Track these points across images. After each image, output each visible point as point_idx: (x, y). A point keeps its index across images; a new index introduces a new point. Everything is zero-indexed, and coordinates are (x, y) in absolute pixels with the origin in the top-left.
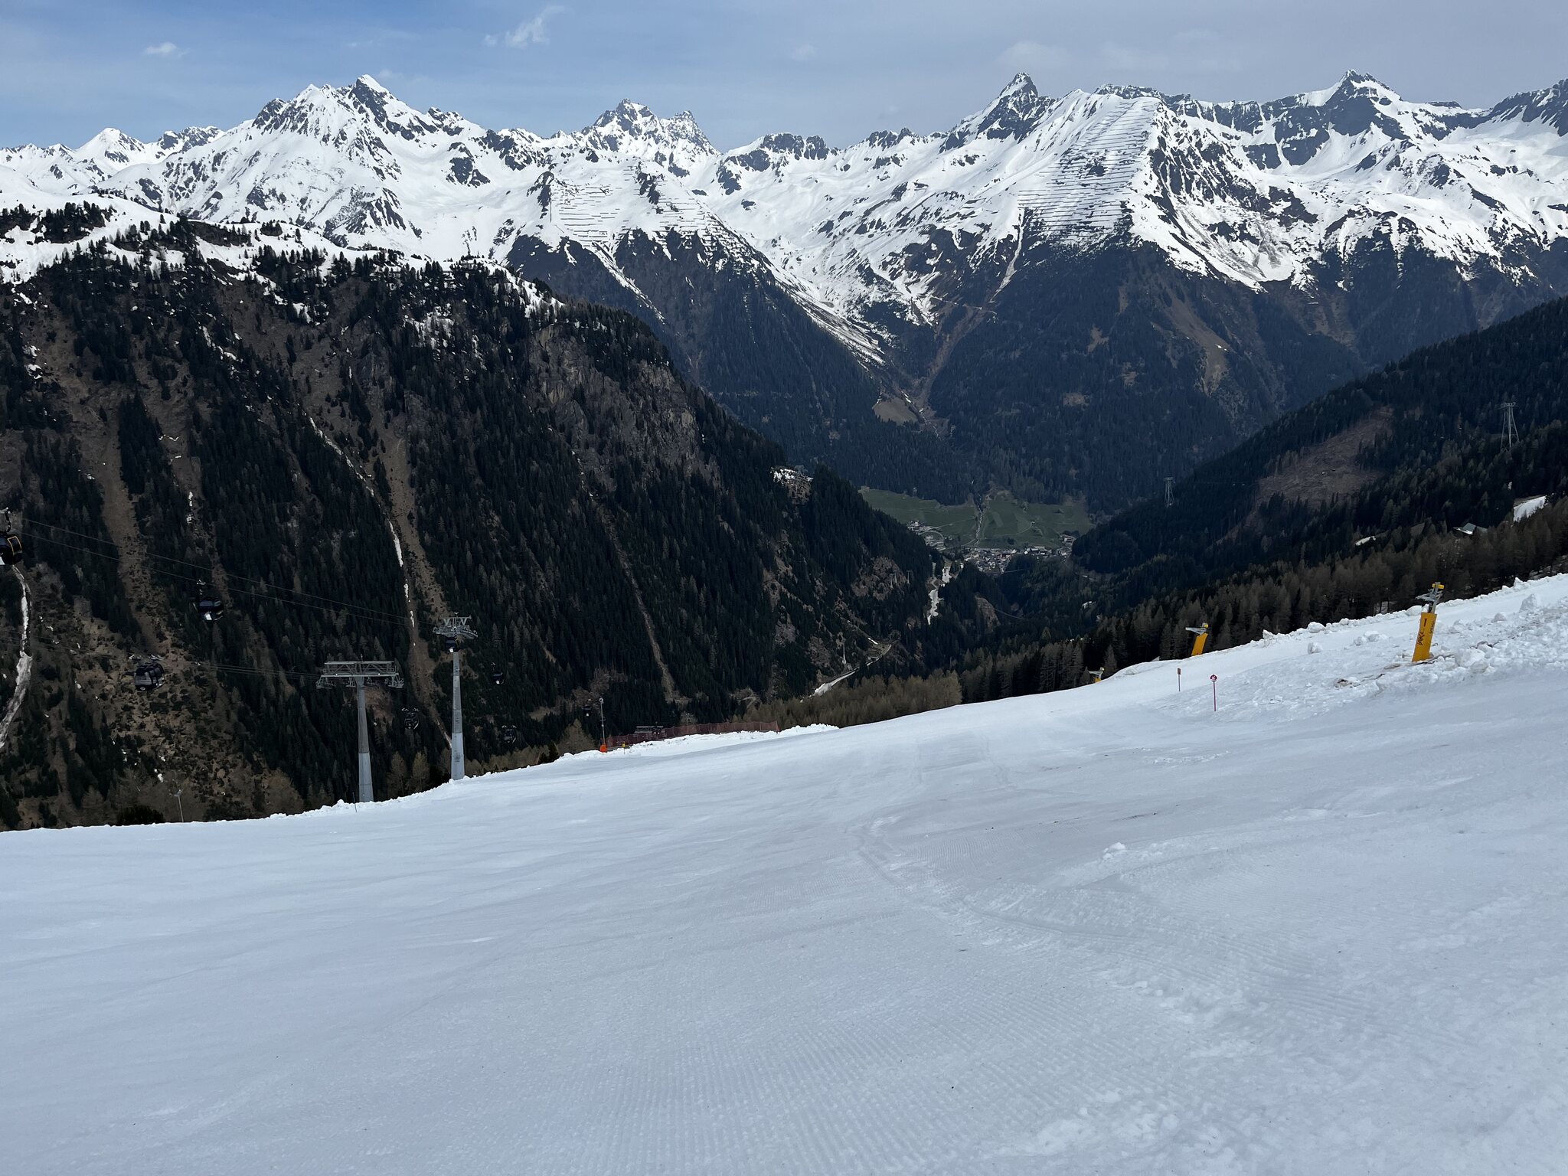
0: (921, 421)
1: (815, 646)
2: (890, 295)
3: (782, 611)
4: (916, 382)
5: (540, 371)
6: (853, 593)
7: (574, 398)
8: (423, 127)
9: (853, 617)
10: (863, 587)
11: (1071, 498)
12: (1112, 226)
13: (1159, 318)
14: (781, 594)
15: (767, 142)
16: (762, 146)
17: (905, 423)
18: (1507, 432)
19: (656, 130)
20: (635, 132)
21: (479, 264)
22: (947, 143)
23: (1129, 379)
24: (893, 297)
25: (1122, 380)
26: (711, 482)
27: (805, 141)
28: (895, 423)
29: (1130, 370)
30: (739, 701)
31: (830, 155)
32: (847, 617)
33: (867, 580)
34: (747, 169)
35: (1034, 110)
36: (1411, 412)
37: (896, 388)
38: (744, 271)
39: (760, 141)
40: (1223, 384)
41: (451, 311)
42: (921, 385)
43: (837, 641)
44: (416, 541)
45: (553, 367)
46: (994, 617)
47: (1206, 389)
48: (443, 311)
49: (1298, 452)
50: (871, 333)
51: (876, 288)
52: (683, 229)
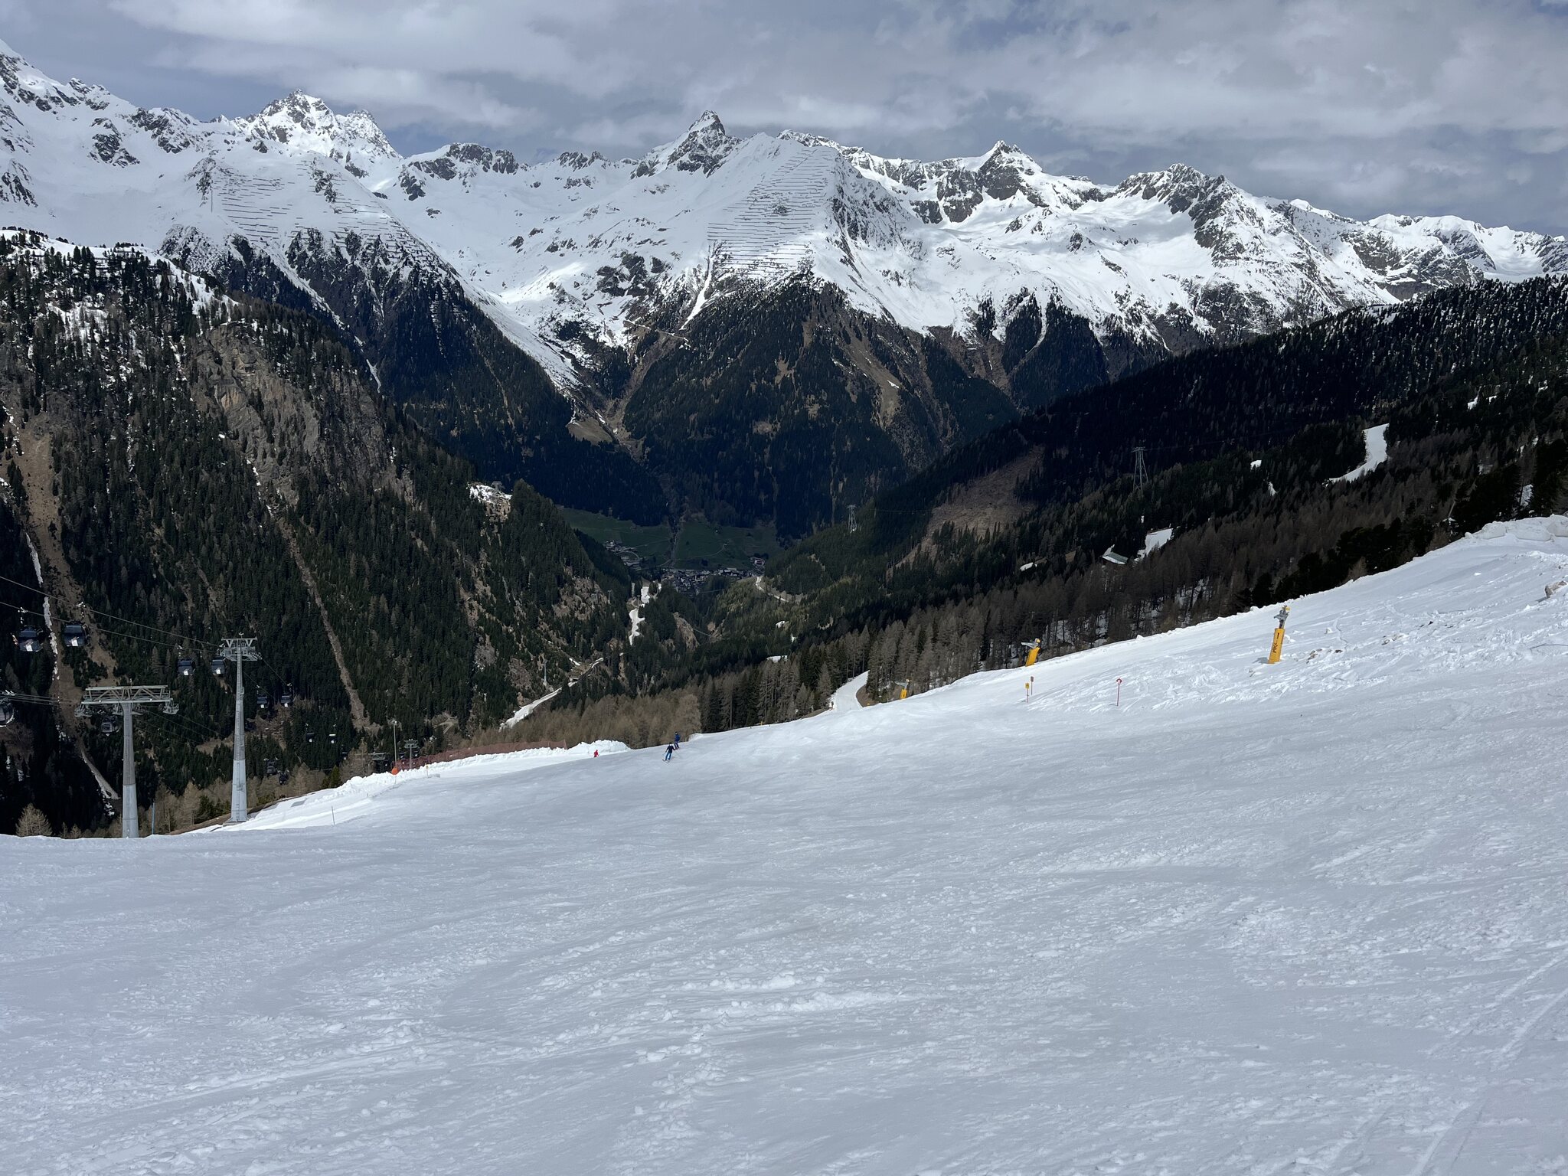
0: (615, 442)
1: (516, 667)
2: (582, 315)
3: (480, 632)
4: (610, 404)
5: (211, 373)
6: (553, 613)
7: (250, 403)
8: (61, 98)
9: (554, 636)
10: (564, 607)
11: (760, 522)
12: (797, 265)
13: (839, 355)
14: (481, 615)
15: (454, 151)
16: (448, 155)
17: (600, 443)
18: (1138, 473)
19: (331, 126)
20: (309, 125)
21: (138, 253)
22: (639, 170)
23: (813, 411)
24: (585, 318)
25: (806, 412)
26: (403, 496)
27: (494, 154)
28: (589, 443)
29: (814, 402)
30: (435, 727)
31: (519, 171)
32: (548, 638)
33: (569, 600)
34: (433, 176)
35: (722, 147)
36: (1058, 452)
37: (591, 407)
38: (430, 280)
39: (447, 148)
40: (896, 418)
41: (105, 302)
42: (616, 406)
43: (539, 662)
44: (59, 555)
45: (227, 371)
46: (692, 636)
47: (881, 423)
48: (94, 301)
49: (966, 484)
50: (563, 352)
51: (568, 306)
52: (364, 232)
